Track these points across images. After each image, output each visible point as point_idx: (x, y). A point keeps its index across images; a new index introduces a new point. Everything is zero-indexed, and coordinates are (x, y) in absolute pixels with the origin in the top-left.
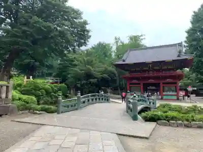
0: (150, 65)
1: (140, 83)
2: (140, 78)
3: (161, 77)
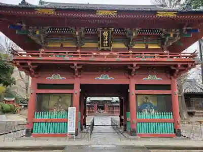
0: (106, 34)
1: (73, 84)
2: (73, 67)
3: (135, 65)
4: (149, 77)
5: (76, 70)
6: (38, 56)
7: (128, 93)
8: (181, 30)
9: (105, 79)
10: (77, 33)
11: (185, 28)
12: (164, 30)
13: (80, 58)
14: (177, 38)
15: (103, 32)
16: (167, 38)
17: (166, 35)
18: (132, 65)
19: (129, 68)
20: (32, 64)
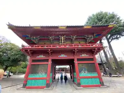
0: (63, 38)
1: (48, 60)
2: (48, 51)
3: (76, 50)
4: (83, 55)
5: (50, 53)
6: (33, 47)
7: (74, 63)
8: (93, 35)
9: (63, 56)
10: (51, 38)
11: (95, 34)
12: (86, 35)
13: (52, 47)
14: (92, 38)
15: (61, 37)
16: (88, 39)
17: (87, 38)
18: (75, 50)
19: (74, 51)
20: (30, 51)
